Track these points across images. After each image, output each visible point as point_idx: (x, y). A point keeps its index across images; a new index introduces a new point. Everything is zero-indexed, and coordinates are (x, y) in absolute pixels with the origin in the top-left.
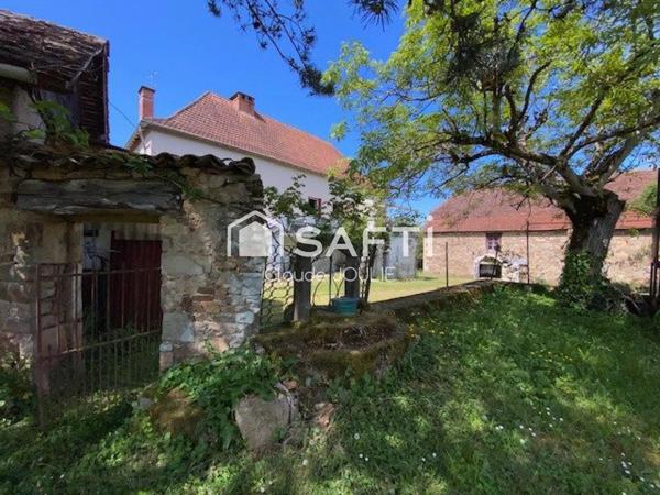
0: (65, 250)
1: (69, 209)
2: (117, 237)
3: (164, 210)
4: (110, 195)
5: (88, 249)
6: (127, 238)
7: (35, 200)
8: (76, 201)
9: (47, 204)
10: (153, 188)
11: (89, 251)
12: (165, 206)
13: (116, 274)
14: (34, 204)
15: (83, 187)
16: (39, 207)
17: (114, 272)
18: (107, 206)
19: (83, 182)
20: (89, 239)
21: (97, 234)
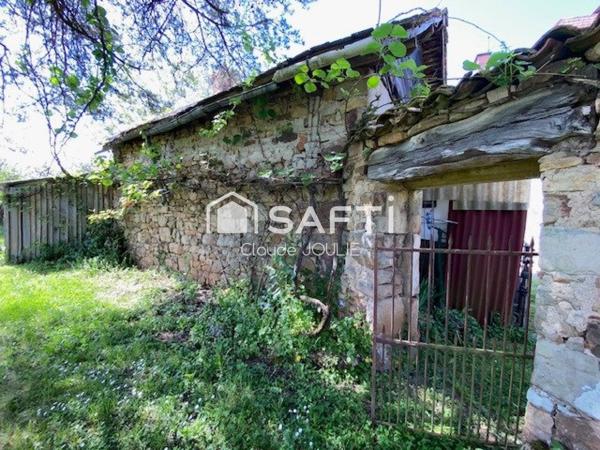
0: (405, 218)
1: (408, 173)
2: (455, 207)
3: (550, 144)
4: (453, 142)
5: (428, 219)
6: (466, 207)
7: (380, 169)
8: (415, 161)
9: (389, 171)
10: (525, 110)
11: (428, 221)
12: (553, 134)
13: (459, 255)
14: (380, 173)
15: (423, 141)
16: (383, 175)
17: (456, 250)
18: (450, 160)
19: (422, 135)
20: (428, 210)
21: (435, 206)
